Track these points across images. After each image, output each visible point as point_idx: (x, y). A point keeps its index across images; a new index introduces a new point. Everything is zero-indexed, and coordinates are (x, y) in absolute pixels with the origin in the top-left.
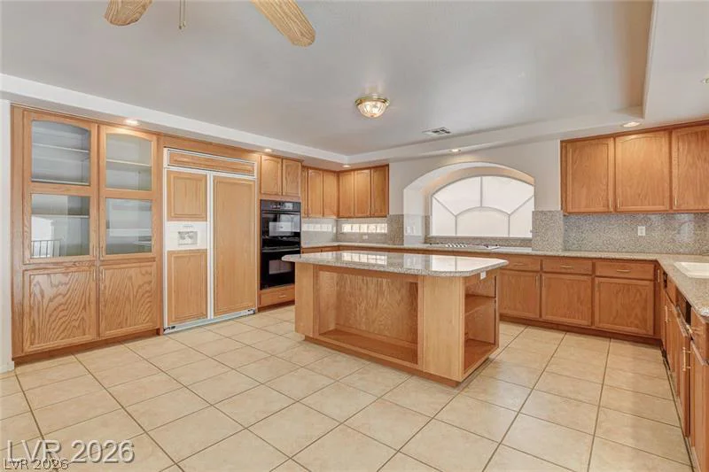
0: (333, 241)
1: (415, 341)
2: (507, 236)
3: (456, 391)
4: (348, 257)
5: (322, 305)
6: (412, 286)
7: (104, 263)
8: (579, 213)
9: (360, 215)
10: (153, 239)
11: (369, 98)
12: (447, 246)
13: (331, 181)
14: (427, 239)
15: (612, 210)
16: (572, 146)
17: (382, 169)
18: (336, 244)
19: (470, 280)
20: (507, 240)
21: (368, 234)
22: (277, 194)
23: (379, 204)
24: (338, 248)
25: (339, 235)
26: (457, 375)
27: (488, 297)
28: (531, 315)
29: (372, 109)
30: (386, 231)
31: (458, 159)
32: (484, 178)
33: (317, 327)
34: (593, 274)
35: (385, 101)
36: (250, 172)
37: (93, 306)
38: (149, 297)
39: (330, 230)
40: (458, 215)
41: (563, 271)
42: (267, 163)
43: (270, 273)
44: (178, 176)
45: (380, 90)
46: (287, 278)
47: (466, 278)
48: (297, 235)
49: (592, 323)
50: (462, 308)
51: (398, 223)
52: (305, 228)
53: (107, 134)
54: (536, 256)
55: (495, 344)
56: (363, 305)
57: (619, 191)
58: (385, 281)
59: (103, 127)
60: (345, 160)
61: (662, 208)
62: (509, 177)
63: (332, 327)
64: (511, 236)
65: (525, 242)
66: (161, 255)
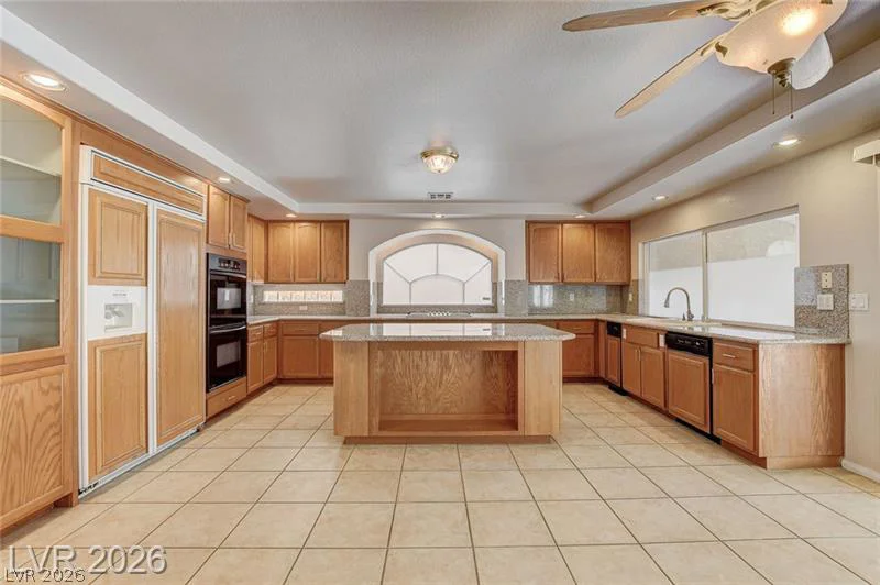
2: (460, 303)
8: (538, 283)
9: (303, 280)
13: (259, 233)
14: (380, 308)
16: (534, 228)
17: (339, 225)
20: (462, 308)
21: (308, 304)
22: (224, 246)
23: (334, 266)
29: (441, 164)
30: (340, 300)
32: (440, 245)
38: (55, 434)
40: (413, 282)
42: (214, 198)
43: (218, 364)
51: (360, 290)
60: (295, 207)
62: (462, 246)
64: (466, 303)
66: (74, 350)
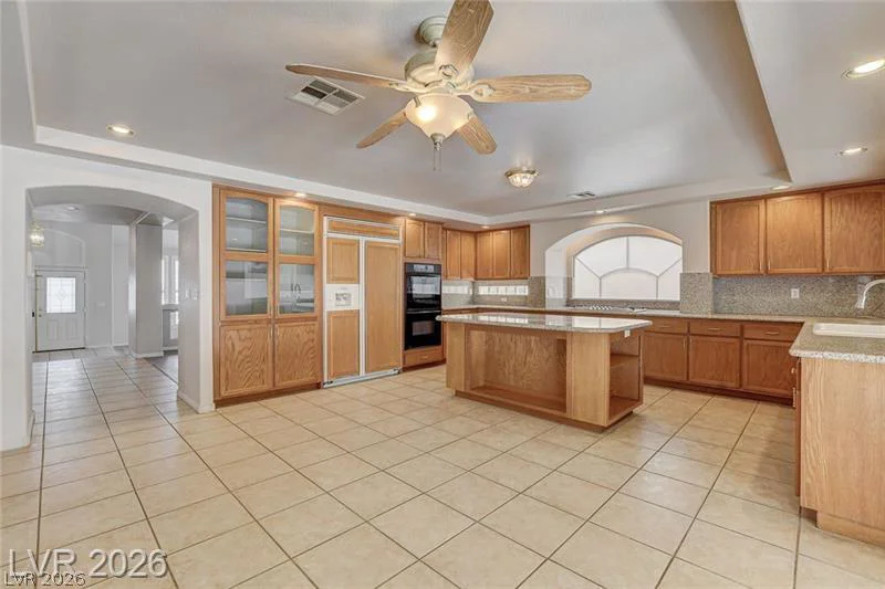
0: (470, 303)
1: (563, 394)
2: (655, 298)
3: (601, 435)
4: (484, 318)
5: (474, 362)
6: (560, 343)
7: (279, 321)
8: (728, 276)
10: (316, 301)
11: (519, 171)
12: (591, 309)
13: (468, 242)
14: (569, 302)
15: (762, 272)
16: (723, 209)
17: (522, 230)
18: (475, 306)
19: (615, 336)
20: (655, 302)
21: (507, 297)
22: (420, 257)
23: (519, 264)
24: (477, 311)
25: (474, 298)
26: (603, 420)
27: (632, 356)
28: (677, 378)
29: (522, 180)
30: (527, 294)
31: (604, 220)
32: (630, 238)
33: (468, 383)
34: (741, 337)
35: (534, 172)
36: (395, 236)
37: (270, 359)
38: (312, 353)
39: (466, 292)
40: (604, 276)
41: (709, 333)
42: (410, 226)
43: (414, 334)
44: (337, 243)
45: (529, 164)
46: (435, 338)
47: (611, 334)
48: (438, 298)
49: (741, 386)
50: (608, 363)
51: (539, 286)
52: (446, 290)
53: (281, 207)
54: (685, 318)
55: (639, 400)
56: (512, 362)
57: (770, 253)
58: (533, 338)
59: (277, 200)
60: (484, 221)
61: (814, 270)
63: (481, 384)
64: (659, 298)
65: (673, 305)
66: (322, 315)
